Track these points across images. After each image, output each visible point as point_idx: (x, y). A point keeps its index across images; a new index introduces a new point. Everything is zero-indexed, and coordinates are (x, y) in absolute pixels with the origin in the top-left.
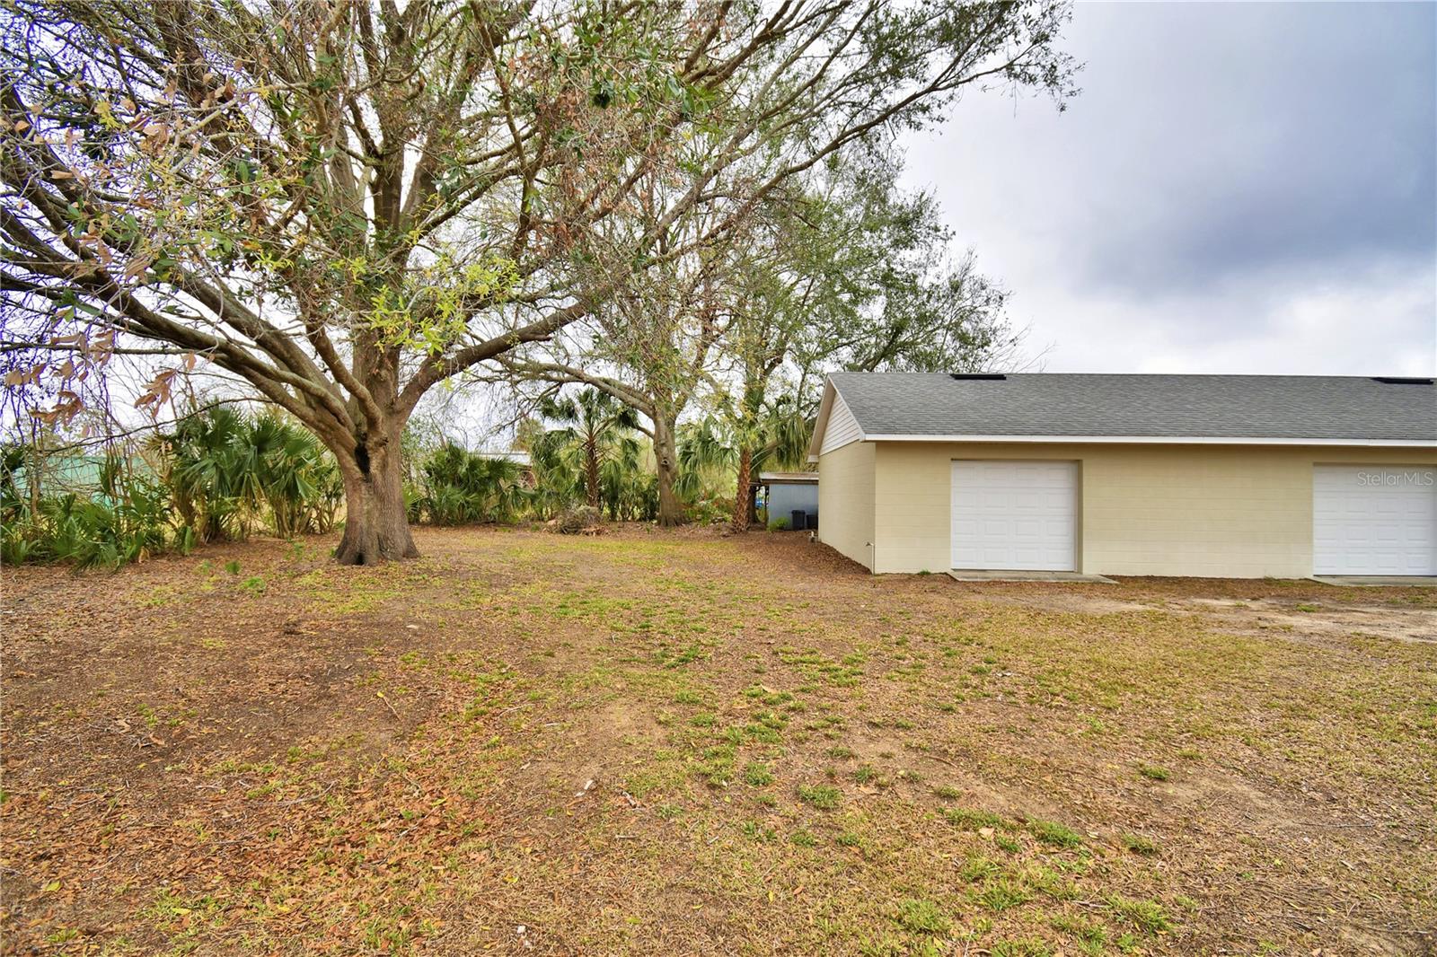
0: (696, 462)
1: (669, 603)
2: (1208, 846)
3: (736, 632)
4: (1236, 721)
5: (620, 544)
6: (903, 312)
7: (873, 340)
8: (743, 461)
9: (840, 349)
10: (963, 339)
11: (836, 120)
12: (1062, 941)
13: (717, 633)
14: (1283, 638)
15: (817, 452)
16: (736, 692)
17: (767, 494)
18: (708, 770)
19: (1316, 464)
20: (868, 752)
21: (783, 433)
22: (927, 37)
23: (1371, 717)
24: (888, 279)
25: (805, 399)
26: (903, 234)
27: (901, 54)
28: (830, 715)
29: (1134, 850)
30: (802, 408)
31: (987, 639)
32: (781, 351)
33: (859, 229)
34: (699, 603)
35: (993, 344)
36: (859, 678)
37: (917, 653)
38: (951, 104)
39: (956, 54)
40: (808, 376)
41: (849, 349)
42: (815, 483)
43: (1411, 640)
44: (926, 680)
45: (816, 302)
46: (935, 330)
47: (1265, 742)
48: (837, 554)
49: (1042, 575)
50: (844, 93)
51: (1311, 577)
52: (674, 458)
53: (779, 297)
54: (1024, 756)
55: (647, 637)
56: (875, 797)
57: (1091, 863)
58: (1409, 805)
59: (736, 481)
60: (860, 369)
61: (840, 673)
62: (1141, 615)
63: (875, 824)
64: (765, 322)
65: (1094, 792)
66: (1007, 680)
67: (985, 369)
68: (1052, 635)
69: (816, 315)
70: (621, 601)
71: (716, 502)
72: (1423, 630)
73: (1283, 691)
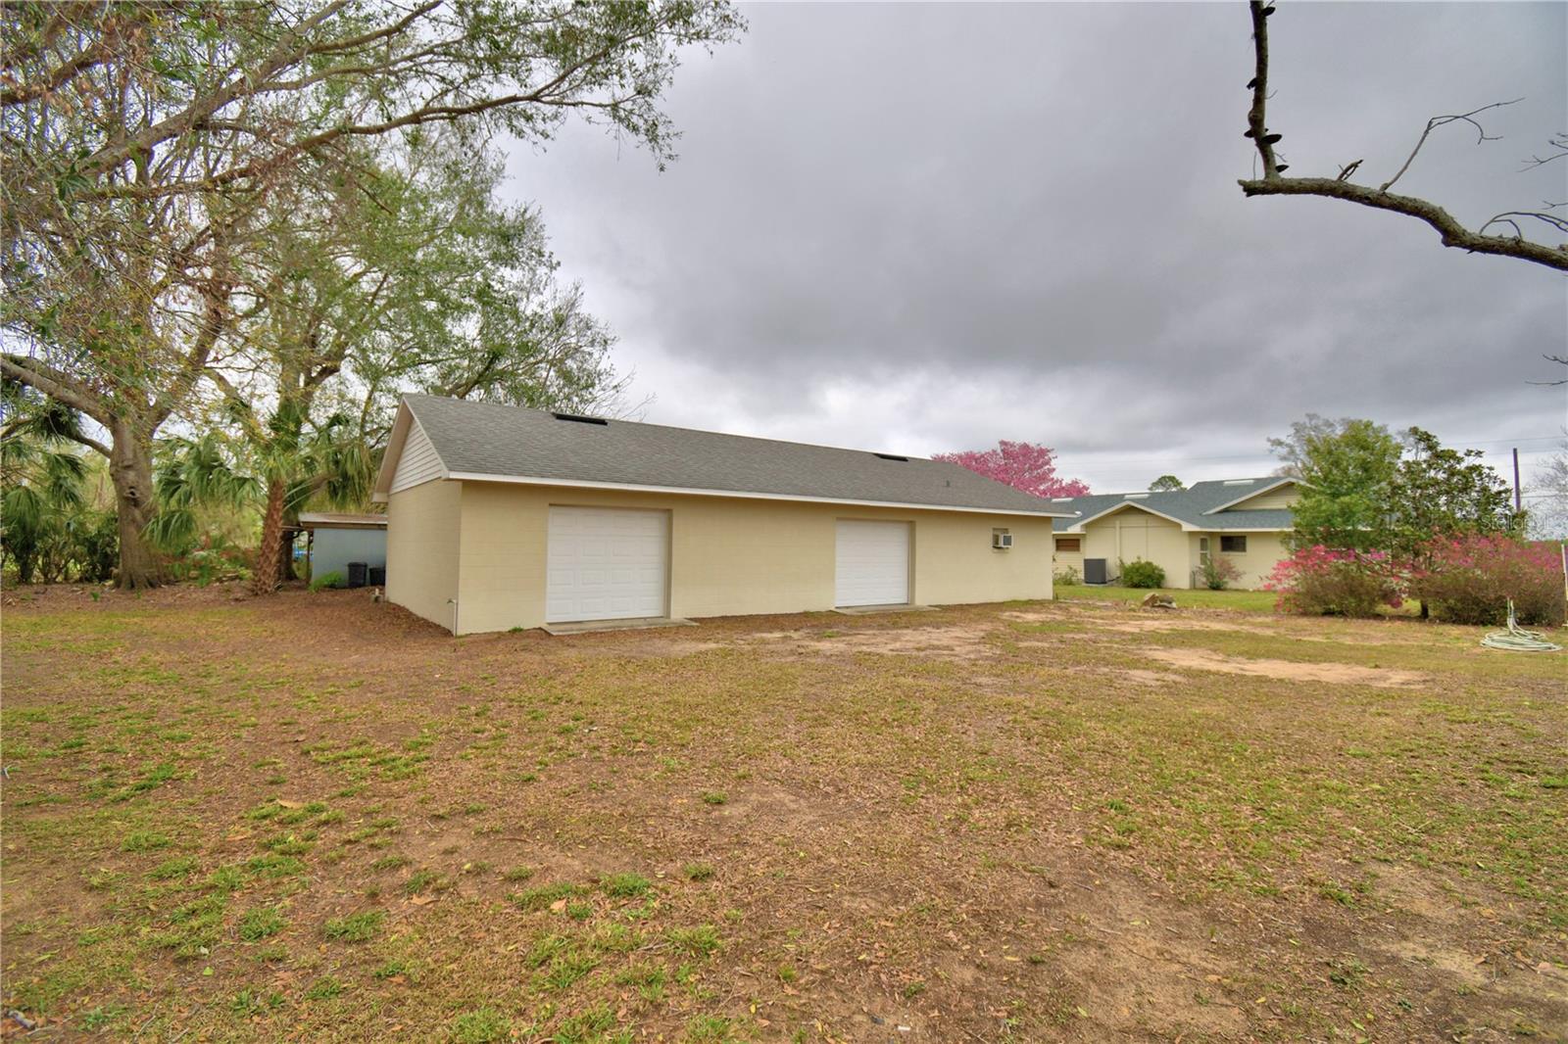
0: (189, 495)
1: (125, 704)
2: (753, 856)
3: (244, 734)
4: (778, 737)
5: (35, 619)
6: (503, 337)
7: (466, 363)
8: (273, 496)
9: (423, 366)
10: (567, 376)
11: (420, 91)
12: (625, 996)
13: (210, 739)
14: (813, 661)
15: (387, 487)
16: (235, 817)
17: (310, 542)
18: (175, 938)
19: (839, 519)
20: (425, 853)
21: (337, 463)
22: (533, 41)
23: (865, 717)
24: (484, 295)
25: (372, 421)
26: (503, 249)
27: (502, 45)
28: (380, 819)
29: (694, 878)
30: (367, 434)
31: (577, 695)
32: (338, 355)
33: (450, 228)
34: (181, 699)
35: (597, 387)
36: (424, 764)
37: (499, 722)
38: (556, 123)
39: (562, 72)
40: (377, 394)
41: (434, 368)
42: (383, 527)
43: (890, 653)
44: (507, 752)
45: (390, 304)
46: (537, 363)
47: (797, 752)
48: (409, 615)
49: (635, 623)
50: (430, 62)
51: (833, 609)
52: (149, 487)
53: (336, 288)
54: (603, 812)
55: (77, 761)
56: (431, 906)
57: (656, 904)
58: (886, 783)
59: (261, 523)
60: (450, 393)
61: (398, 762)
62: (714, 653)
63: (428, 939)
64: (313, 315)
65: (664, 831)
66: (593, 735)
67: (589, 411)
68: (639, 681)
69: (390, 320)
70: (29, 710)
71: (227, 551)
72: (898, 645)
73: (811, 705)
